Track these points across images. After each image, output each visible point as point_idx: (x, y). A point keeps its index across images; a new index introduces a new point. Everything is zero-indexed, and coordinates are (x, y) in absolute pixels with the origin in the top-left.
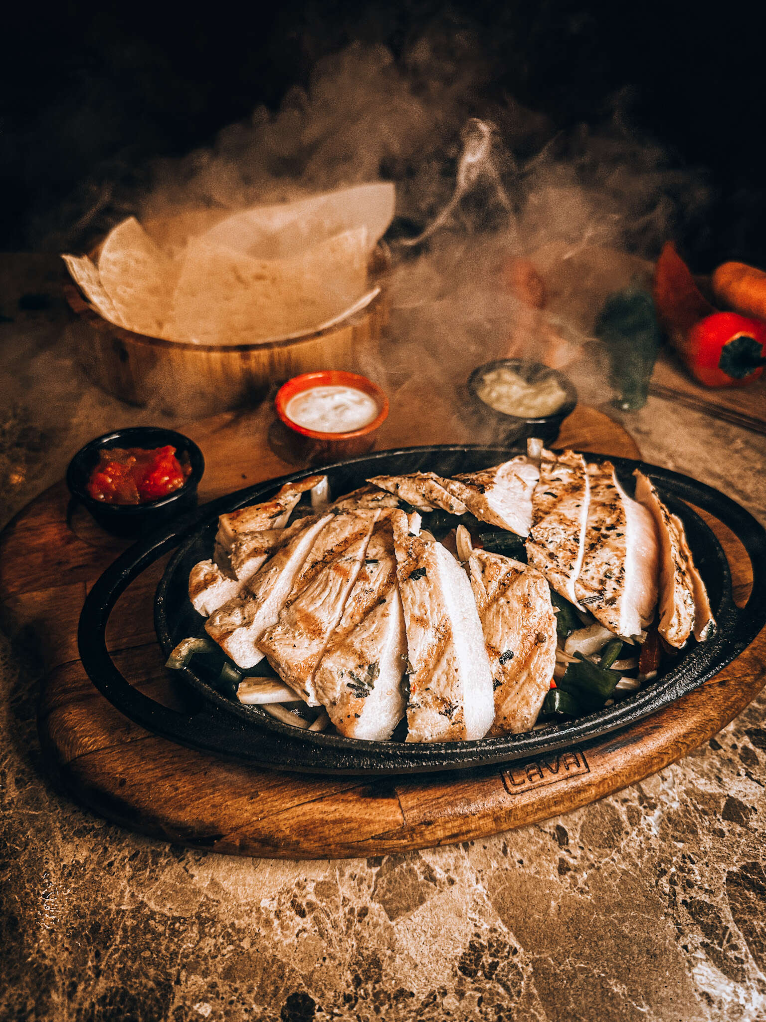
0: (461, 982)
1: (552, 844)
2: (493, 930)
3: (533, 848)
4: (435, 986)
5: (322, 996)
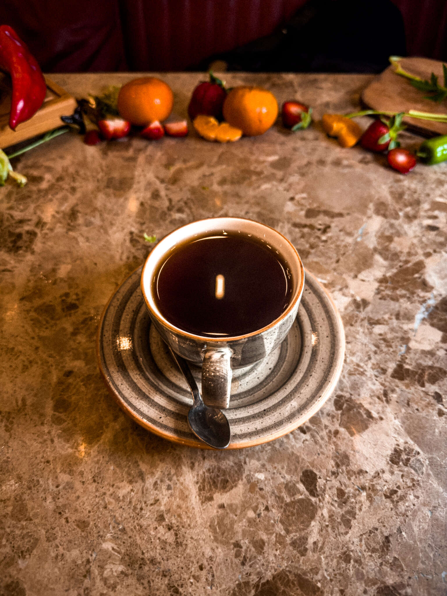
0: (391, 467)
1: (433, 401)
2: (406, 443)
3: (424, 403)
4: (379, 469)
5: (320, 471)
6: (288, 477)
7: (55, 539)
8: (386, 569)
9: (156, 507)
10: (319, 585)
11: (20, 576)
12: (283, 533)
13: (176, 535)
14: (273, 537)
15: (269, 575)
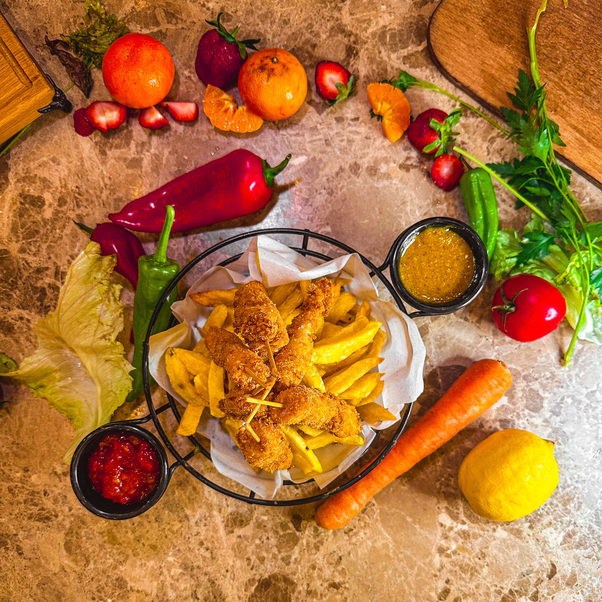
6: (283, 519)
7: (138, 555)
8: (336, 574)
9: (198, 537)
10: (295, 581)
11: (123, 574)
12: (277, 553)
13: (212, 553)
14: (271, 556)
15: (266, 576)
